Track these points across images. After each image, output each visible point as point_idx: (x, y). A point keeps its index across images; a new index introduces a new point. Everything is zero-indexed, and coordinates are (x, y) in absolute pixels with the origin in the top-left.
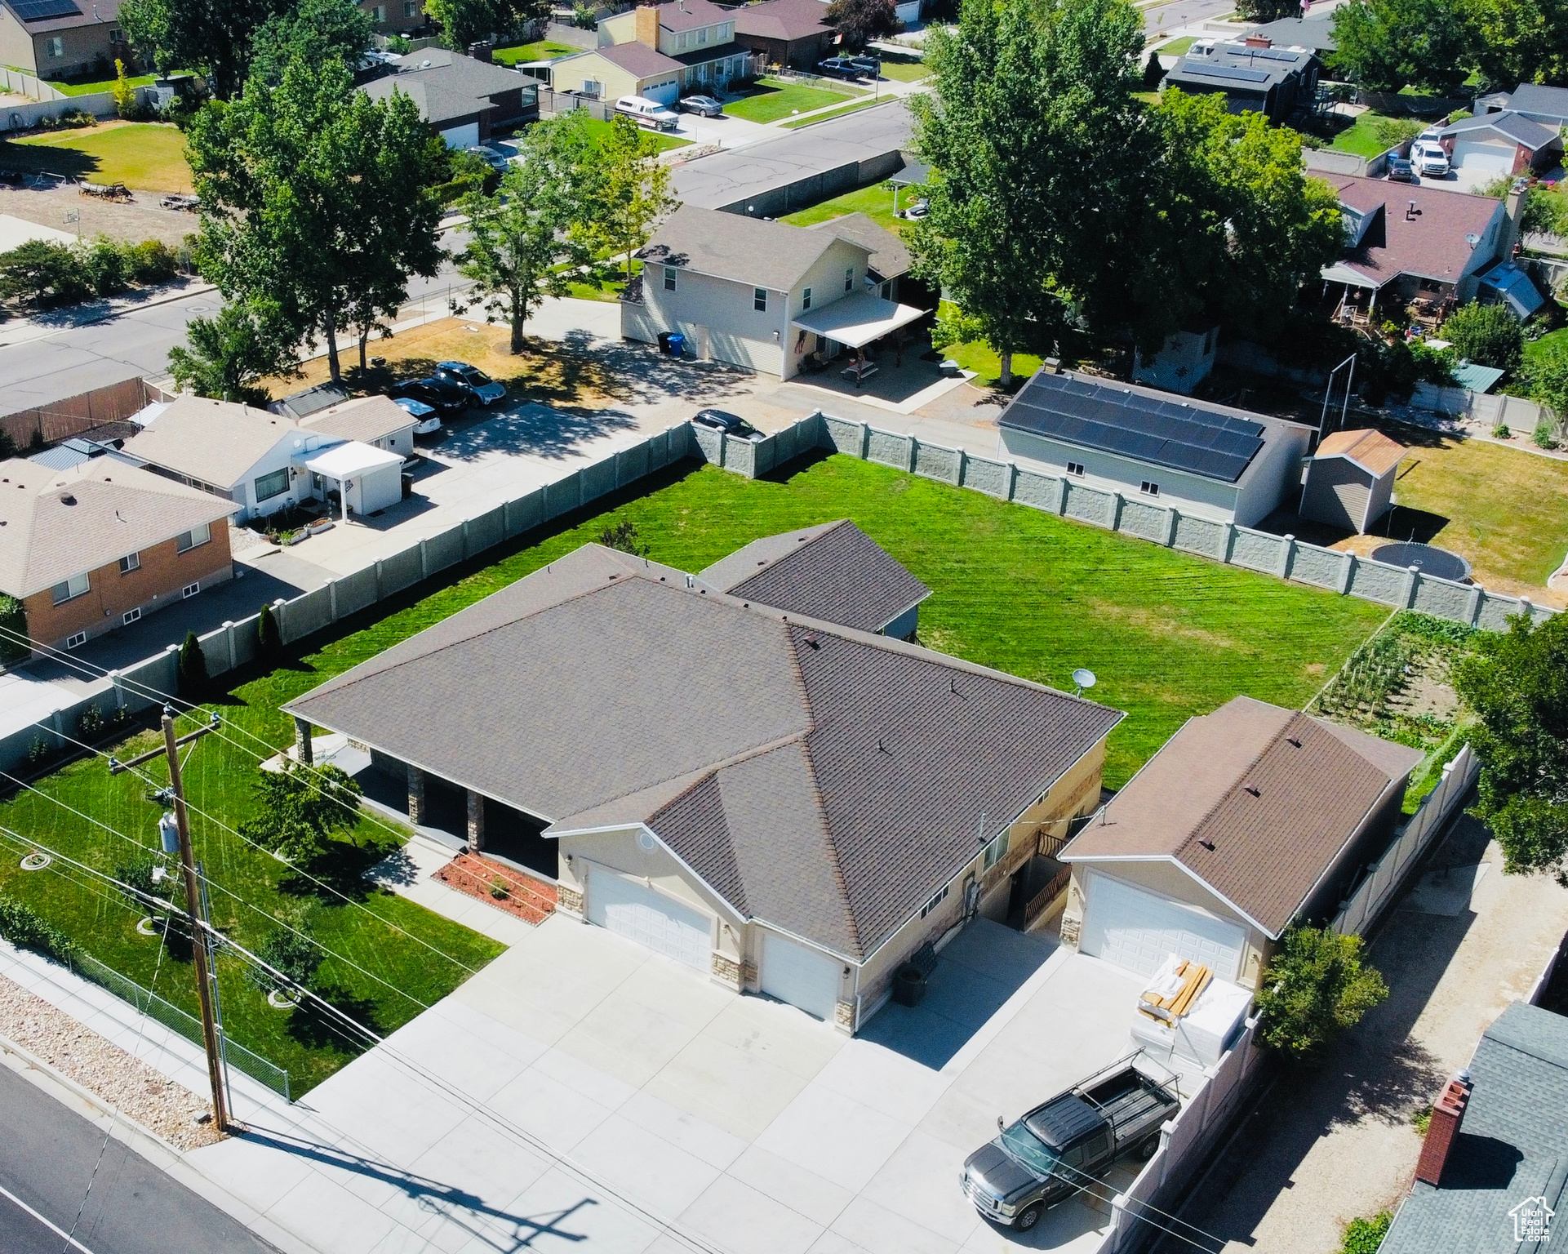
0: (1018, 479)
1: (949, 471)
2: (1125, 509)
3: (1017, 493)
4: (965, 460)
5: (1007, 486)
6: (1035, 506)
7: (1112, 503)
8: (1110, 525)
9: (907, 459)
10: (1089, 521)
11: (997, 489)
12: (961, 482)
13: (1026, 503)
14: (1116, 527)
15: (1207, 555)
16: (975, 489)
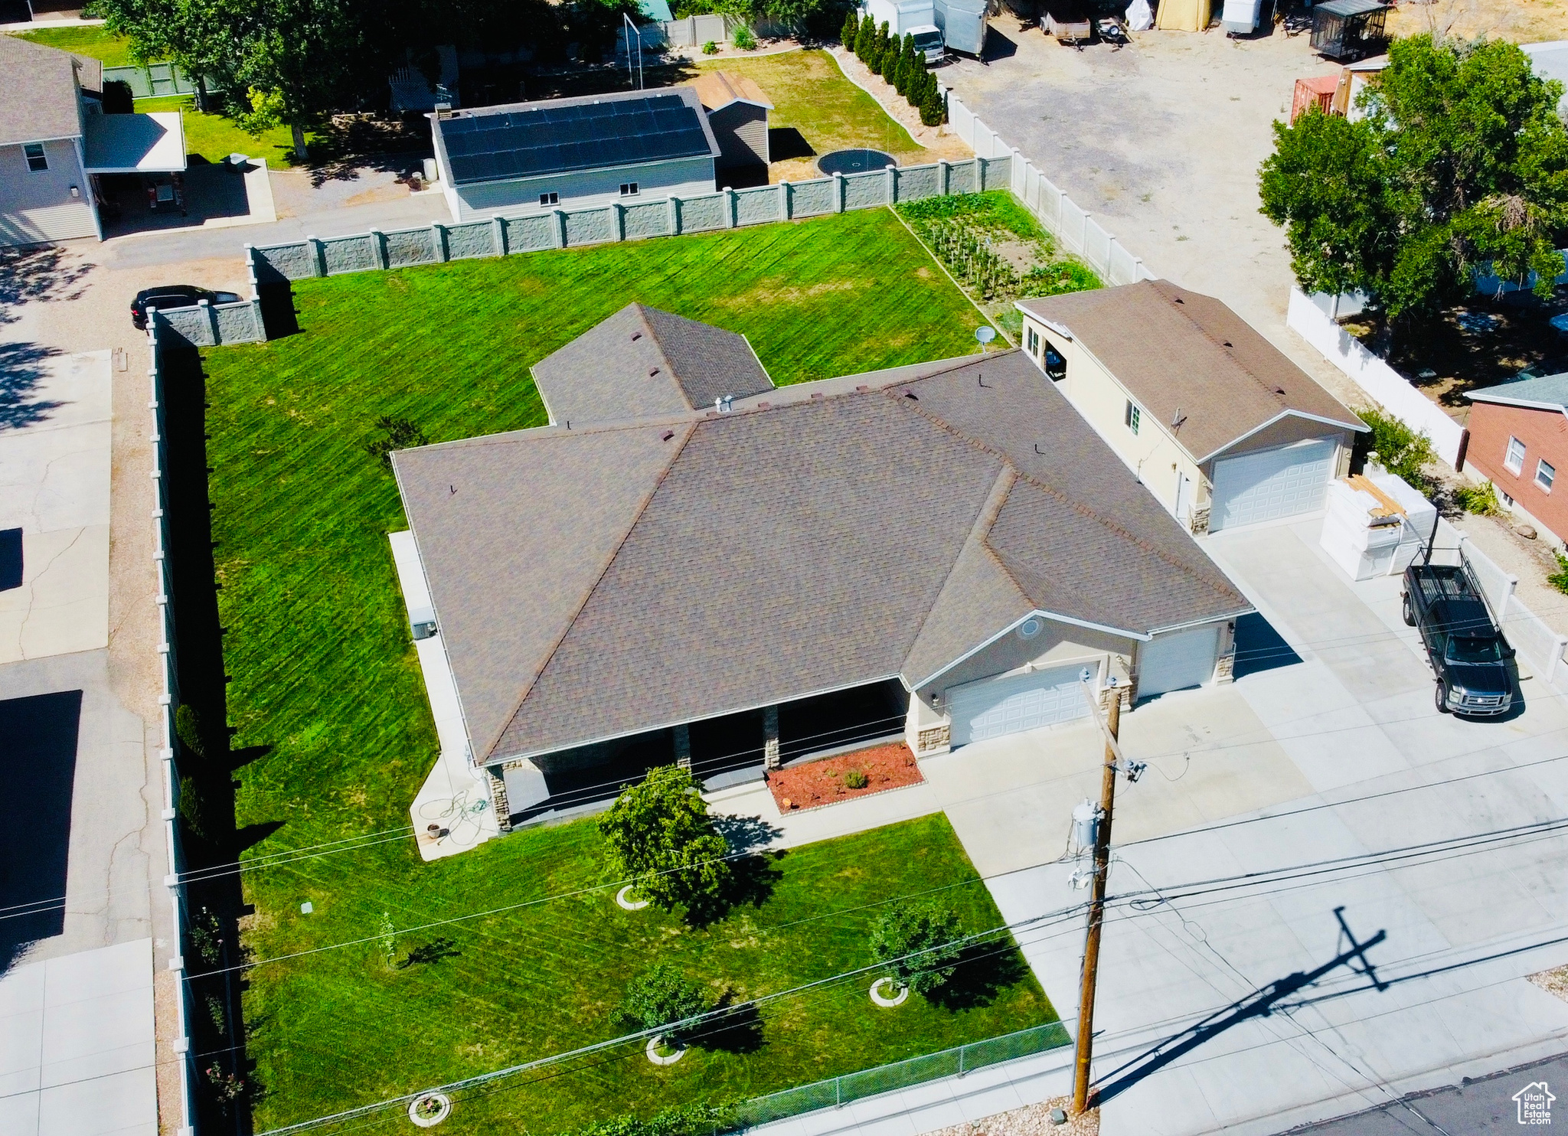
0: (509, 230)
1: (430, 250)
2: (626, 216)
3: (511, 245)
4: (445, 232)
5: (498, 241)
6: (535, 249)
7: (614, 214)
8: (616, 236)
9: (376, 257)
10: (593, 241)
11: (489, 248)
12: (447, 257)
13: (524, 250)
14: (623, 237)
15: (716, 227)
16: (464, 257)
